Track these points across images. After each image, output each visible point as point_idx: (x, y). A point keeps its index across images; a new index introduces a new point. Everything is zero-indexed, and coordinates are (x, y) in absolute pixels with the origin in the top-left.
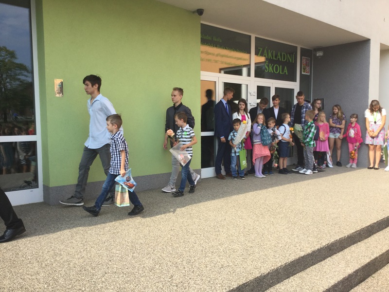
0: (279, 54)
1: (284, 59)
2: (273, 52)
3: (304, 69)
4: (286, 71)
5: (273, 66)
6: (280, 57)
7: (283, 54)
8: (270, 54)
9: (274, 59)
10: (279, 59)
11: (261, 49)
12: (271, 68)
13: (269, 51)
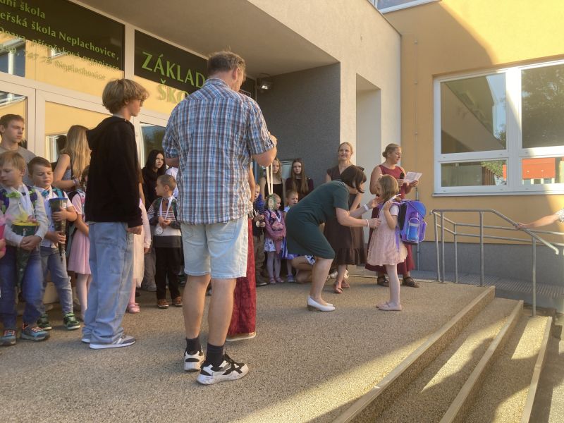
0: (189, 73)
1: (200, 84)
2: (176, 67)
6: (191, 79)
7: (197, 74)
8: (169, 70)
9: (179, 79)
10: (189, 81)
11: (150, 57)
13: (168, 63)
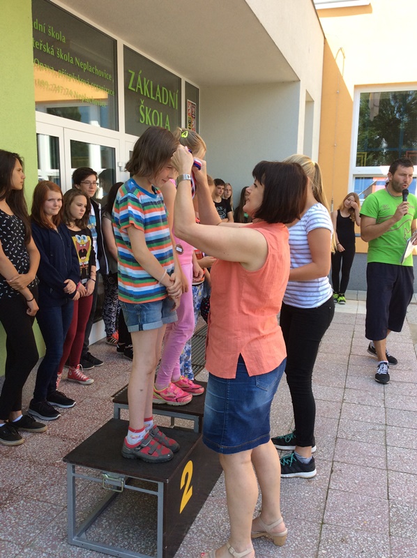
0: (158, 89)
1: (165, 101)
2: (149, 83)
3: (190, 123)
4: (168, 125)
5: (152, 111)
6: (159, 96)
7: (163, 88)
8: (146, 87)
9: (152, 97)
10: (158, 98)
11: (133, 74)
12: (148, 116)
13: (145, 79)
